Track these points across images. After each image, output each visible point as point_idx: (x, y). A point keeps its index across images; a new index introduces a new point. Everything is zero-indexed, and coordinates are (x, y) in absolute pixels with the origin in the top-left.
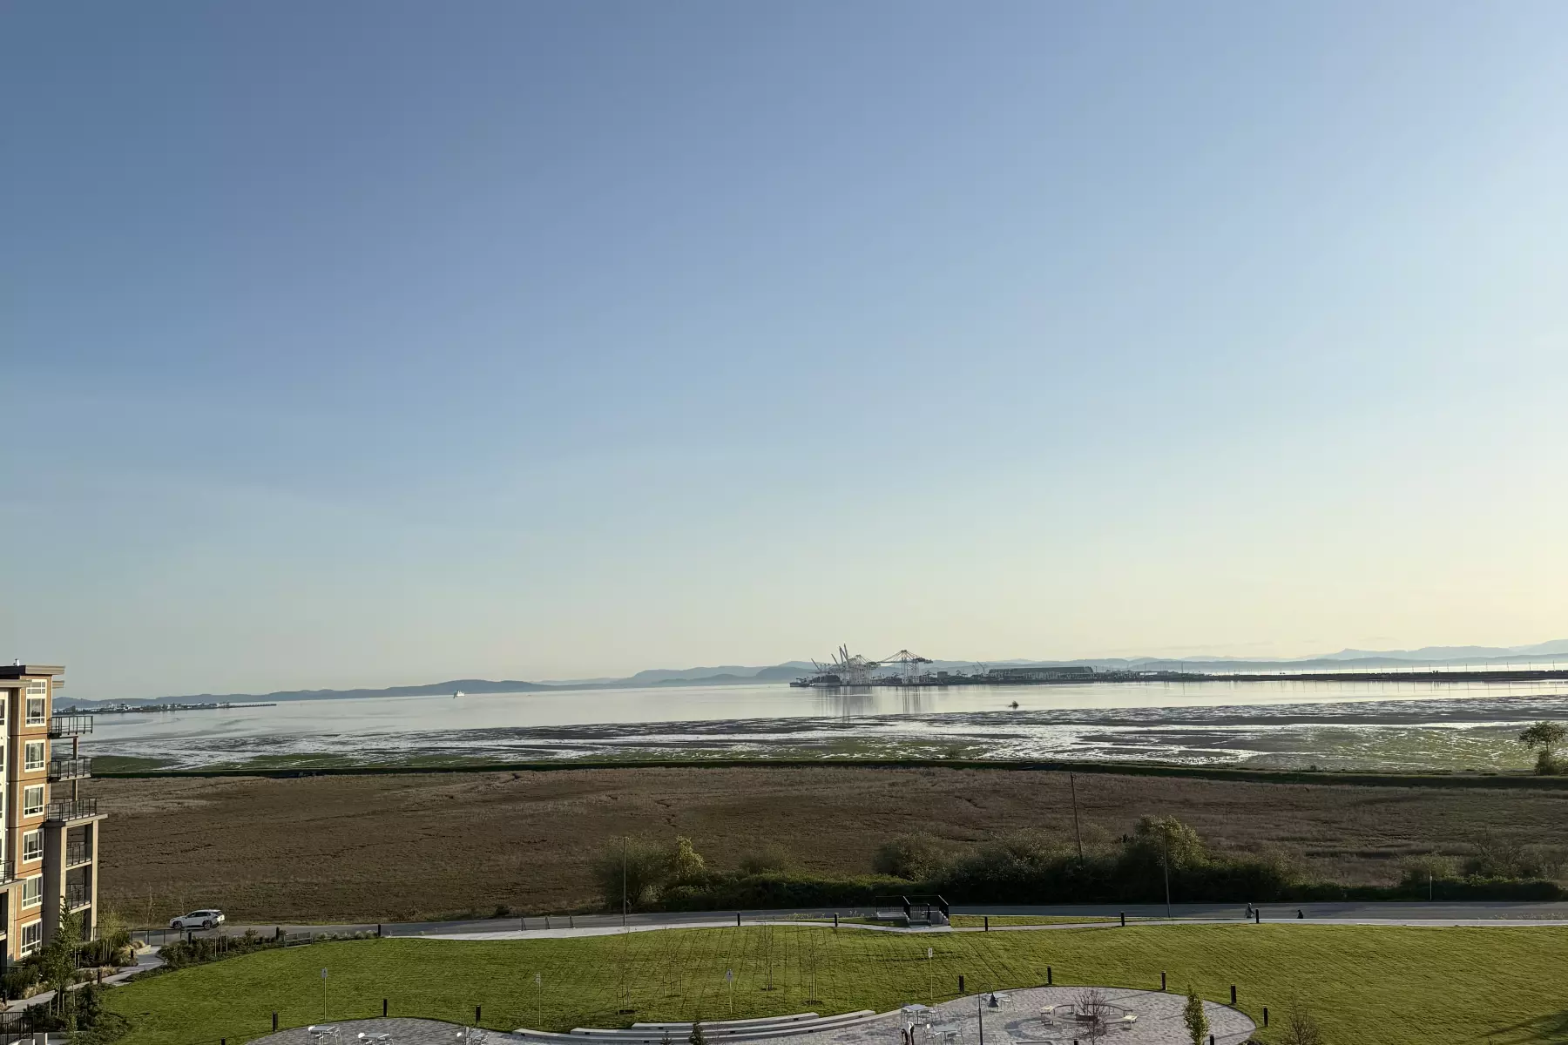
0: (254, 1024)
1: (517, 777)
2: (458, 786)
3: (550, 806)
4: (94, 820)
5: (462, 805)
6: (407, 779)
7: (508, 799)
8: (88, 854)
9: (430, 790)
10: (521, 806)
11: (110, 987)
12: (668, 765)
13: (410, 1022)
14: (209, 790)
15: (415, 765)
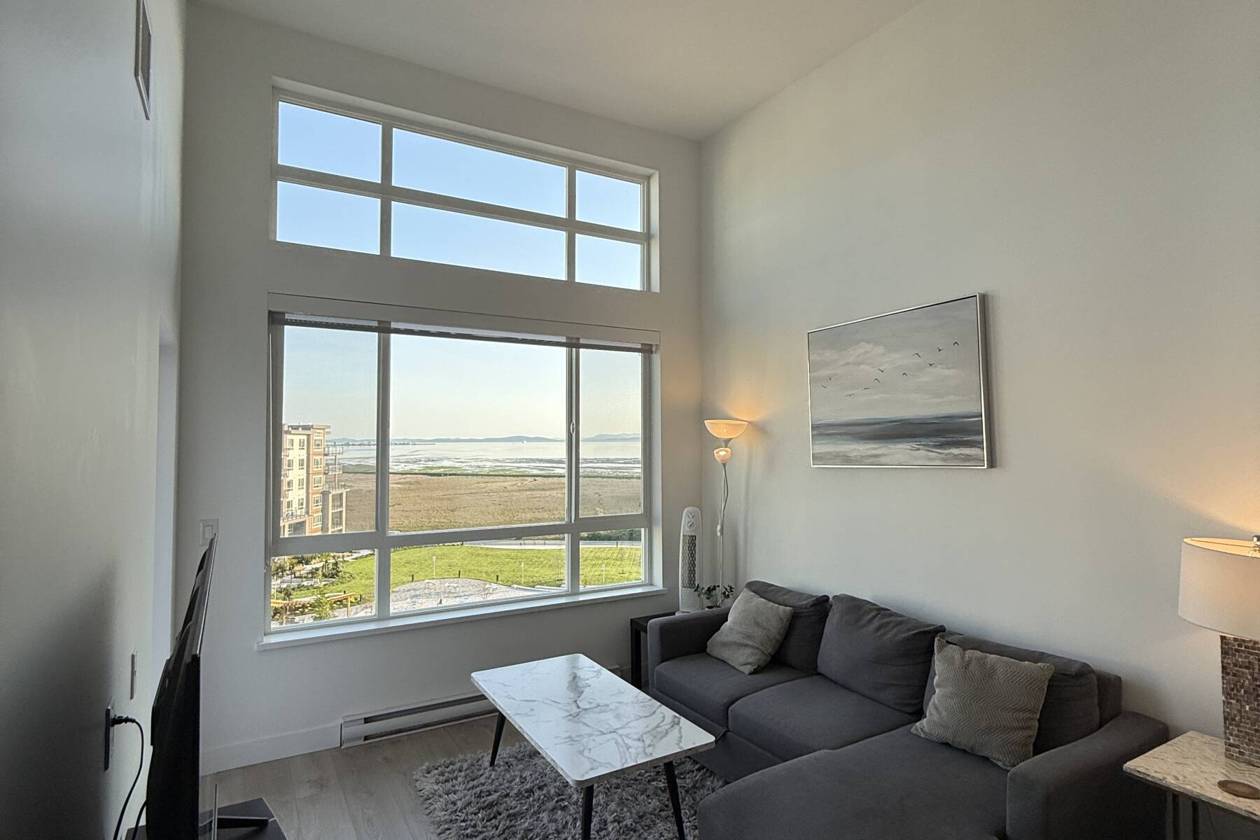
0: (405, 579)
1: (535, 480)
2: (509, 483)
3: (548, 493)
4: (344, 491)
5: (508, 491)
6: (487, 479)
7: (530, 490)
8: (341, 506)
9: (498, 484)
10: (534, 493)
11: (347, 561)
12: (603, 477)
13: (469, 580)
14: (403, 480)
15: (491, 473)
